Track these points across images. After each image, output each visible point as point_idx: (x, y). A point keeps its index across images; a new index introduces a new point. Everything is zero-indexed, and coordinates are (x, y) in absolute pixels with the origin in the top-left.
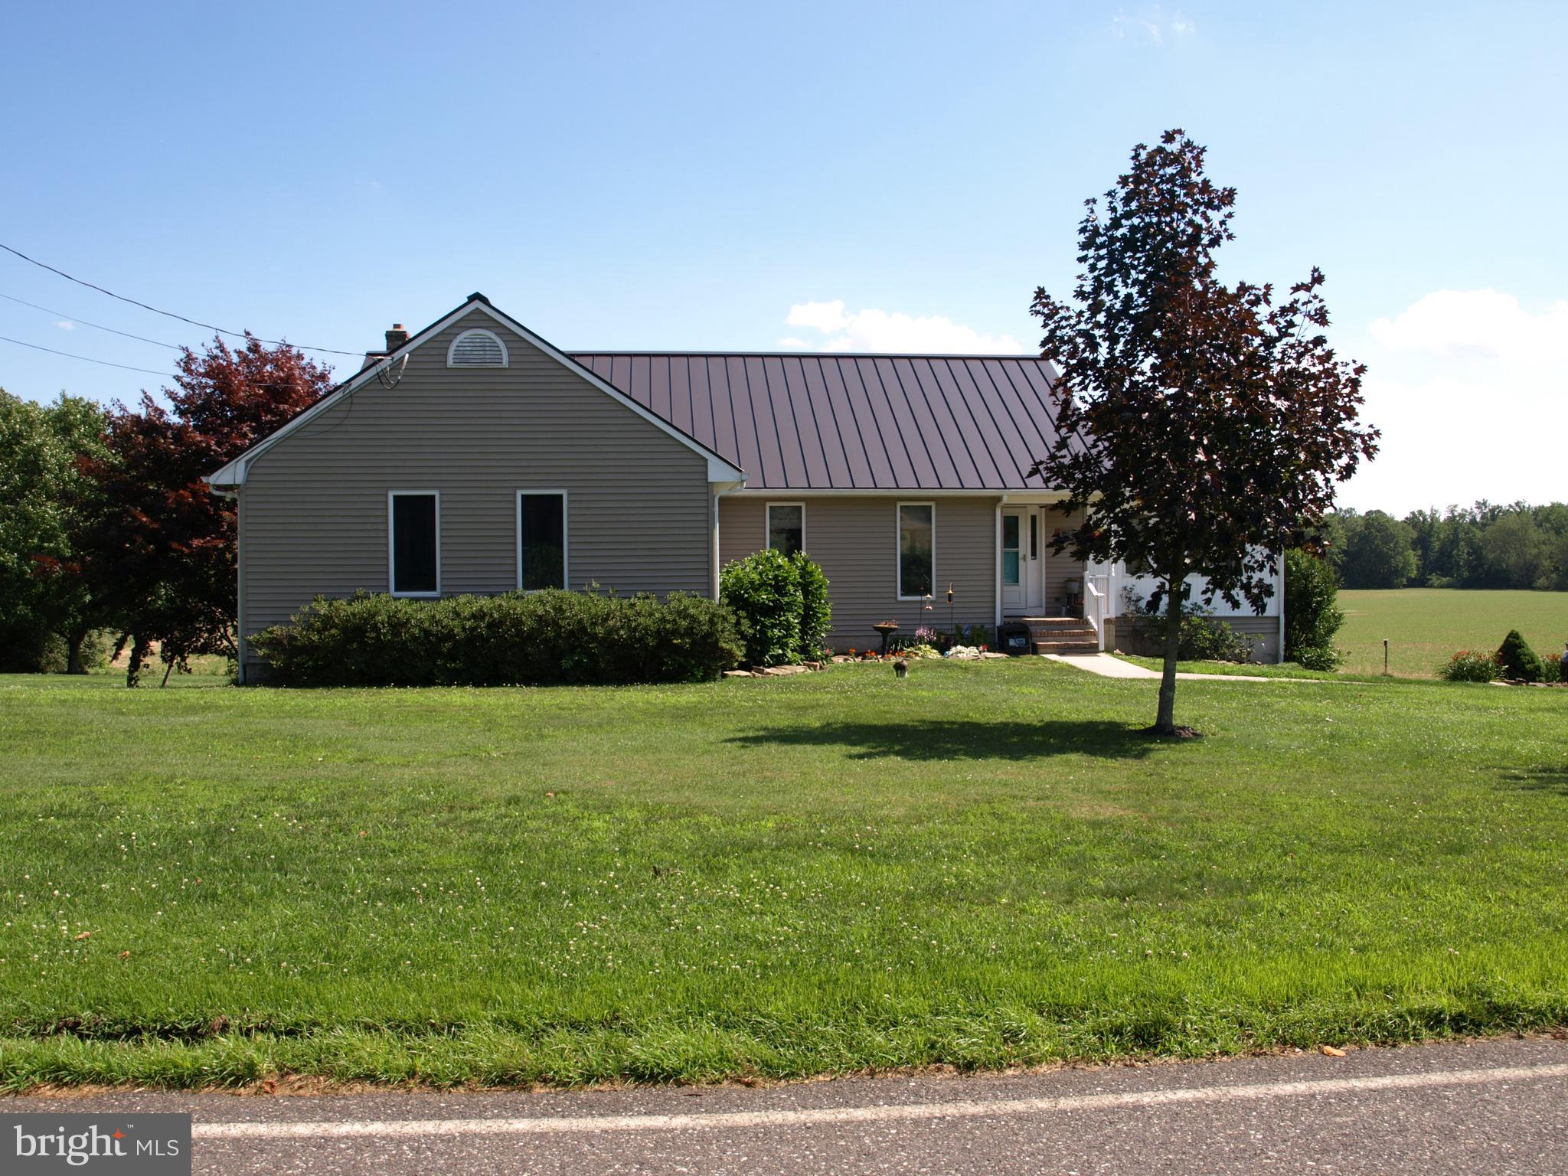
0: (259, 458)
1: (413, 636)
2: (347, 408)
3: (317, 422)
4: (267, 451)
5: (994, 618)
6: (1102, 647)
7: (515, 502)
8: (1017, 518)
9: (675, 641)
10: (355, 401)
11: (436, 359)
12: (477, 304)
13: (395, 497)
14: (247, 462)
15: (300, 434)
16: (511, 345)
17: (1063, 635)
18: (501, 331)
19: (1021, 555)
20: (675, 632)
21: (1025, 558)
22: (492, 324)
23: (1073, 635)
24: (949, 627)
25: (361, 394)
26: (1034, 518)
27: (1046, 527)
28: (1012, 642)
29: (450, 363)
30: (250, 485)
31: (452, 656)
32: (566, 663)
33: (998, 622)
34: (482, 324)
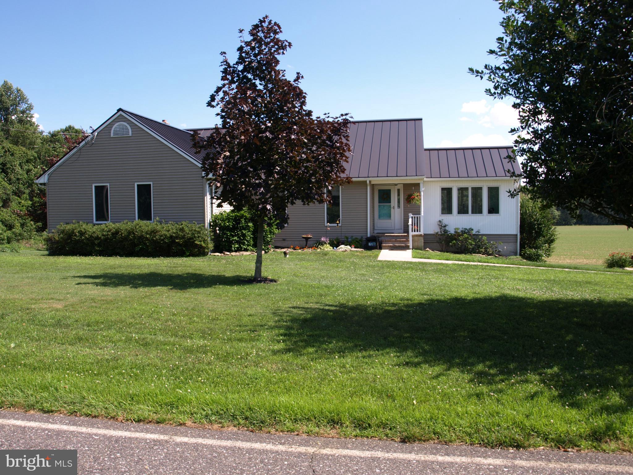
0: (52, 173)
1: (86, 237)
2: (79, 154)
3: (69, 160)
4: (54, 171)
5: (367, 233)
6: (411, 247)
7: (134, 187)
8: (390, 190)
9: (177, 241)
10: (82, 151)
11: (107, 134)
12: (121, 112)
13: (95, 186)
14: (48, 175)
15: (64, 164)
16: (133, 127)
17: (396, 241)
18: (129, 122)
19: (392, 206)
20: (177, 237)
21: (394, 208)
22: (126, 120)
23: (401, 241)
24: (344, 237)
25: (84, 148)
26: (399, 190)
27: (404, 194)
28: (370, 244)
29: (112, 135)
30: (50, 183)
31: (99, 245)
32: (137, 249)
33: (369, 235)
34: (121, 120)
